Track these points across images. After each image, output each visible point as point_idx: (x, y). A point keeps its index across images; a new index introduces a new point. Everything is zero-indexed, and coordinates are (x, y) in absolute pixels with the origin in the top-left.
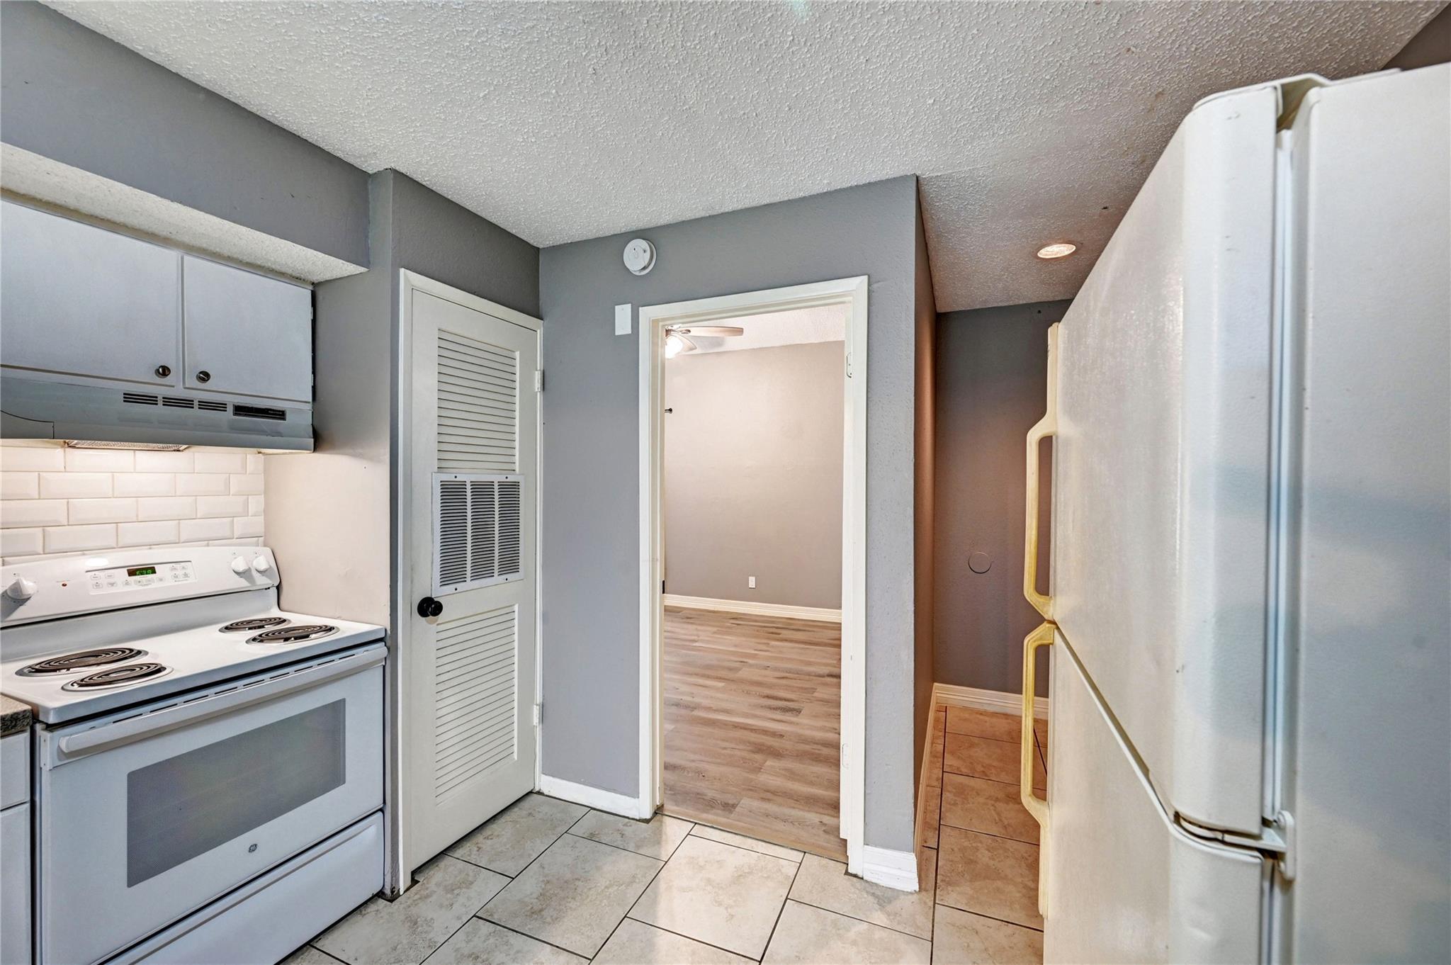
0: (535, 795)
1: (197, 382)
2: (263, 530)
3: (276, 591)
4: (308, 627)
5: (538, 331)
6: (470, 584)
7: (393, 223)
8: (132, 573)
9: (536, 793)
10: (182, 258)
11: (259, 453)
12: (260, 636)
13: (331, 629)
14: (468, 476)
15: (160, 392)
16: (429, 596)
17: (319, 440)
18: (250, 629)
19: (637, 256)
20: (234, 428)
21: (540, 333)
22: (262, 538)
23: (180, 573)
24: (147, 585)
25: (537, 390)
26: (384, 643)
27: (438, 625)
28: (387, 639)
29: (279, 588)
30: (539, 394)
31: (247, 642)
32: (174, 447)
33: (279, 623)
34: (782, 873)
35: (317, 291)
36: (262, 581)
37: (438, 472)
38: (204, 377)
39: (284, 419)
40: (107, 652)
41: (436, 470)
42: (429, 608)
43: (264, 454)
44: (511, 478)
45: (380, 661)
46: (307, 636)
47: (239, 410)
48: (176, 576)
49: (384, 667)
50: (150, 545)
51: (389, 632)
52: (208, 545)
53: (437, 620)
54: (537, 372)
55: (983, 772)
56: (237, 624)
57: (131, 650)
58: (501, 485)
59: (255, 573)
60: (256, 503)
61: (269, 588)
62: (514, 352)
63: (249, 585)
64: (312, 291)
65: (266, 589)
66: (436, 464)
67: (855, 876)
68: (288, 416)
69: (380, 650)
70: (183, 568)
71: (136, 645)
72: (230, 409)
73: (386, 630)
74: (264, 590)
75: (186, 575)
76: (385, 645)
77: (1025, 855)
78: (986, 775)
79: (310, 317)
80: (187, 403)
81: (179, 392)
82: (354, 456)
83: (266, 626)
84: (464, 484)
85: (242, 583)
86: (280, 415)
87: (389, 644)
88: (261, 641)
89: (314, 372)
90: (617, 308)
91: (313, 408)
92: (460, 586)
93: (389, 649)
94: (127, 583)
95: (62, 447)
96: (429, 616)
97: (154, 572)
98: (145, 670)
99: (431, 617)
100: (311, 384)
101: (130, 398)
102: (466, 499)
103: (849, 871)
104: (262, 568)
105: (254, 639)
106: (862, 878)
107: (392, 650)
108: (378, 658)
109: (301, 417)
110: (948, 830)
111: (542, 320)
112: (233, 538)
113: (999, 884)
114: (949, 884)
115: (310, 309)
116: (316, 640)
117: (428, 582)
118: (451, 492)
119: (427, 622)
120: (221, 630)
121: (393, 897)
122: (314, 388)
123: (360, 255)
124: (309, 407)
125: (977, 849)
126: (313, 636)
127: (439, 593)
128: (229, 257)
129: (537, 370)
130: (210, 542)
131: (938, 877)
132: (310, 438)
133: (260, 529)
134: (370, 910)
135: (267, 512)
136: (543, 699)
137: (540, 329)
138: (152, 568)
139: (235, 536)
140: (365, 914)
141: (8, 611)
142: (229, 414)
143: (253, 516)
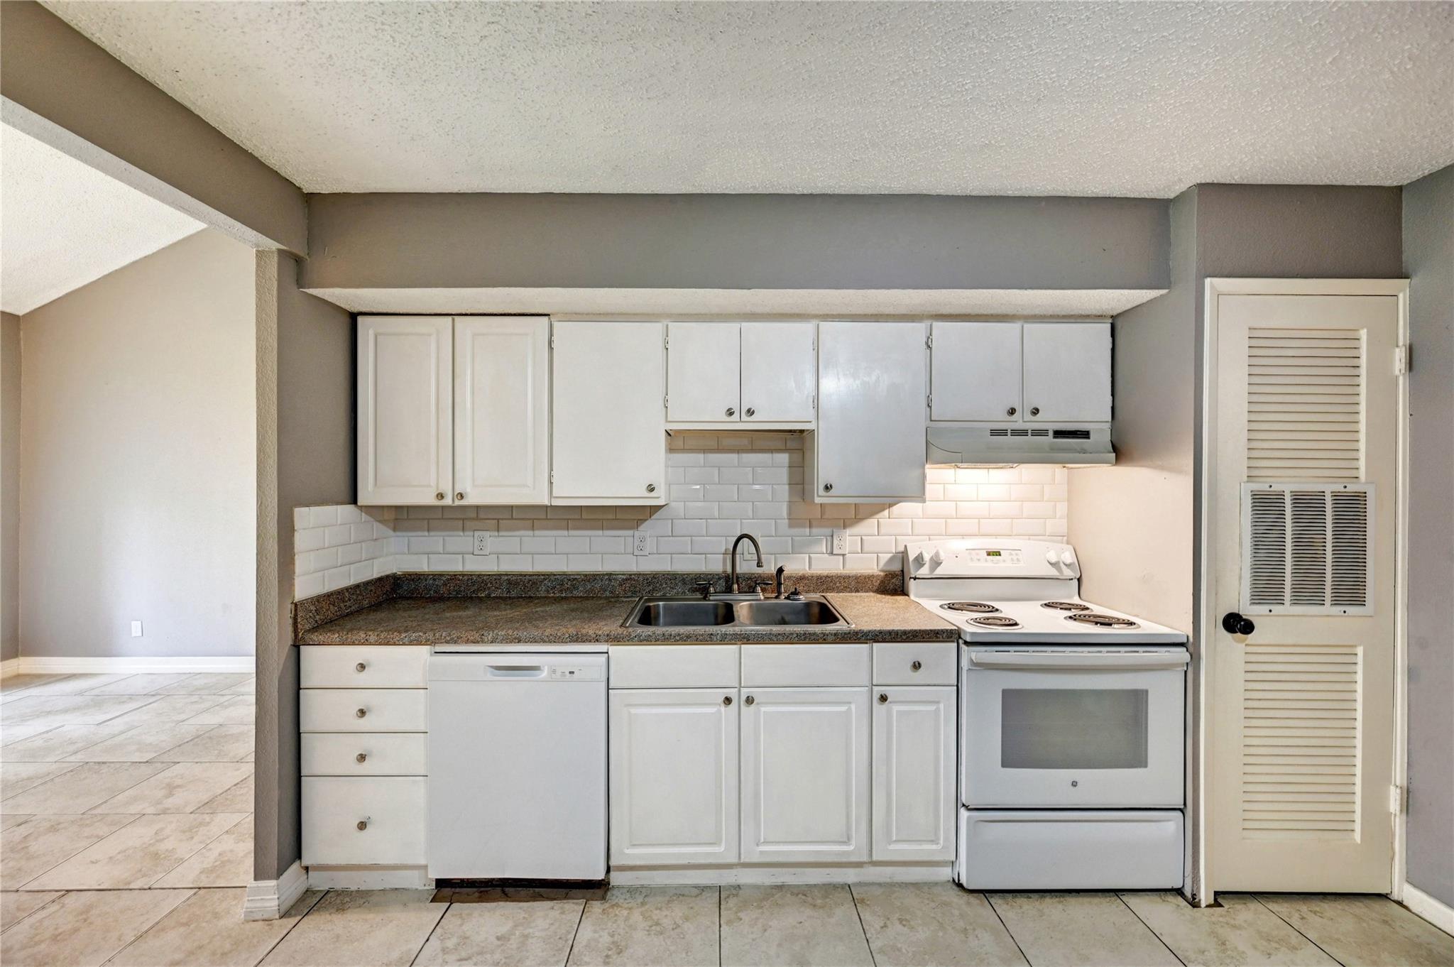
0: (1394, 903)
1: (1031, 416)
2: (1067, 531)
3: (1077, 582)
4: (1113, 618)
5: (1401, 296)
6: (1287, 608)
7: (1197, 238)
8: (989, 554)
9: (1392, 900)
10: (1023, 327)
11: (1064, 467)
12: (1075, 615)
13: (1132, 624)
14: (1287, 485)
15: (1009, 426)
16: (1237, 612)
17: (1119, 452)
18: (1061, 609)
20: (1053, 449)
21: (1403, 297)
23: (1015, 558)
24: (997, 563)
25: (1397, 372)
26: (1185, 649)
27: (1246, 645)
28: (1189, 645)
29: (1079, 580)
30: (1401, 379)
31: (1065, 618)
32: (1011, 465)
33: (1083, 609)
35: (1115, 324)
36: (1068, 573)
37: (1248, 482)
38: (1036, 411)
39: (1089, 438)
40: (981, 605)
41: (1246, 479)
42: (1237, 624)
43: (1068, 468)
44: (1352, 488)
45: (1182, 665)
46: (1110, 625)
47: (1059, 434)
48: (1012, 560)
49: (1186, 672)
50: (996, 536)
51: (1191, 639)
52: (1029, 539)
53: (1246, 640)
54: (1397, 350)
56: (1053, 603)
57: (993, 608)
58: (1337, 497)
59: (1062, 565)
60: (1062, 508)
61: (1073, 579)
62: (1354, 331)
63: (1058, 574)
64: (1112, 324)
65: (1070, 579)
66: (1245, 473)
68: (1092, 435)
69: (1181, 655)
70: (1017, 554)
71: (996, 605)
72: (1051, 434)
73: (1188, 637)
74: (1068, 581)
75: (1018, 560)
76: (1187, 651)
79: (1110, 346)
80: (1023, 433)
81: (1020, 425)
82: (1156, 467)
83: (1072, 610)
84: (1281, 495)
85: (1053, 572)
86: (1085, 434)
87: (1191, 649)
88: (1075, 620)
89: (1113, 395)
91: (1111, 426)
92: (1277, 609)
93: (1191, 656)
94: (986, 561)
95: (954, 468)
96: (1236, 632)
97: (1000, 555)
98: (1007, 622)
99: (1239, 634)
100: (1110, 404)
101: (995, 433)
102: (1284, 511)
104: (1068, 562)
105: (1070, 617)
107: (1195, 657)
108: (1180, 661)
109: (1101, 434)
111: (1408, 278)
112: (1045, 535)
115: (1110, 339)
116: (1116, 630)
117: (1238, 598)
118: (1266, 504)
119: (1233, 638)
120: (1041, 605)
121: (1195, 904)
122: (1113, 408)
123: (1161, 278)
124: (1109, 425)
126: (1116, 626)
127: (1249, 611)
128: (1051, 316)
129: (1397, 346)
130: (1031, 537)
132: (1111, 452)
133: (1064, 530)
134: (1169, 900)
135: (1069, 516)
136: (1409, 779)
137: (1404, 290)
138: (999, 552)
139: (1047, 534)
140: (1164, 901)
141: (933, 569)
142: (1050, 438)
143: (1060, 518)
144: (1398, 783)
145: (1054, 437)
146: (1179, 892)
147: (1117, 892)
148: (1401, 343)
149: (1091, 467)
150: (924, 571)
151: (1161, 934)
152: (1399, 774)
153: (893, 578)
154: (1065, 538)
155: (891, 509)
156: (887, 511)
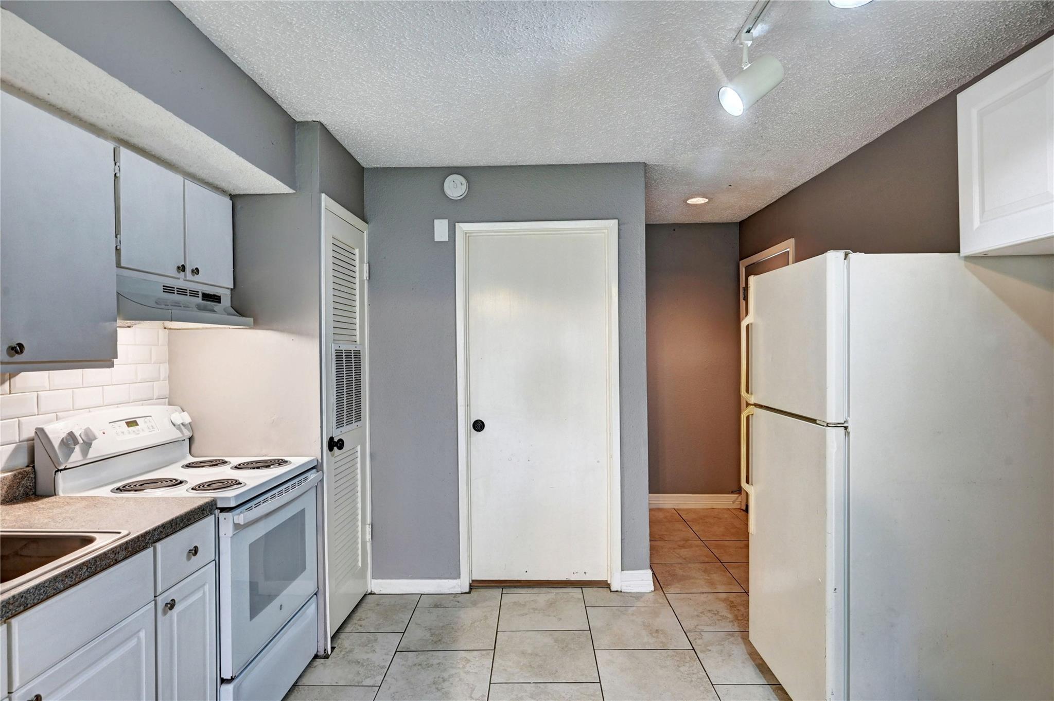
0: (370, 596)
1: (192, 276)
2: (168, 392)
3: (188, 441)
4: (262, 461)
5: (365, 232)
6: (345, 429)
7: (320, 161)
8: (128, 424)
9: (369, 594)
10: (184, 182)
14: (343, 346)
15: (177, 284)
16: (332, 436)
19: (455, 187)
21: (366, 233)
22: (167, 399)
23: (150, 426)
25: (365, 278)
26: (316, 470)
27: (335, 458)
28: (318, 467)
29: (191, 439)
30: (366, 281)
33: (225, 462)
34: (575, 598)
35: (235, 202)
36: (186, 433)
38: (196, 271)
39: (220, 303)
41: (332, 342)
44: (357, 348)
47: (205, 296)
49: (316, 487)
51: (320, 461)
53: (340, 454)
54: (365, 265)
55: (660, 538)
58: (354, 353)
60: (165, 370)
61: (184, 440)
62: (354, 249)
64: (233, 202)
66: (333, 337)
67: (617, 591)
68: (221, 299)
70: (150, 421)
72: (201, 295)
77: (700, 568)
78: (663, 539)
80: (185, 292)
81: (184, 284)
82: (282, 331)
84: (342, 353)
89: (234, 266)
90: (437, 222)
91: (232, 293)
92: (342, 429)
97: (137, 425)
99: (336, 451)
102: (343, 361)
103: (612, 590)
106: (621, 592)
110: (656, 565)
111: (367, 223)
112: (153, 399)
113: (692, 580)
114: (667, 585)
117: (332, 426)
118: (339, 359)
119: (331, 455)
121: (327, 657)
122: (235, 278)
123: (292, 182)
125: (675, 570)
127: (335, 434)
131: (661, 584)
133: (166, 392)
134: (316, 665)
135: (170, 378)
136: (372, 520)
137: (366, 230)
138: (135, 421)
139: (155, 397)
140: (315, 667)
141: (85, 453)
142: (199, 300)
143: (163, 380)
144: (369, 523)
145: (203, 300)
146: (316, 657)
147: (295, 685)
148: (366, 262)
149: (225, 328)
150: (76, 456)
151: (337, 683)
152: (369, 520)
153: (23, 478)
154: (167, 400)
155: (12, 380)
156: (7, 383)
